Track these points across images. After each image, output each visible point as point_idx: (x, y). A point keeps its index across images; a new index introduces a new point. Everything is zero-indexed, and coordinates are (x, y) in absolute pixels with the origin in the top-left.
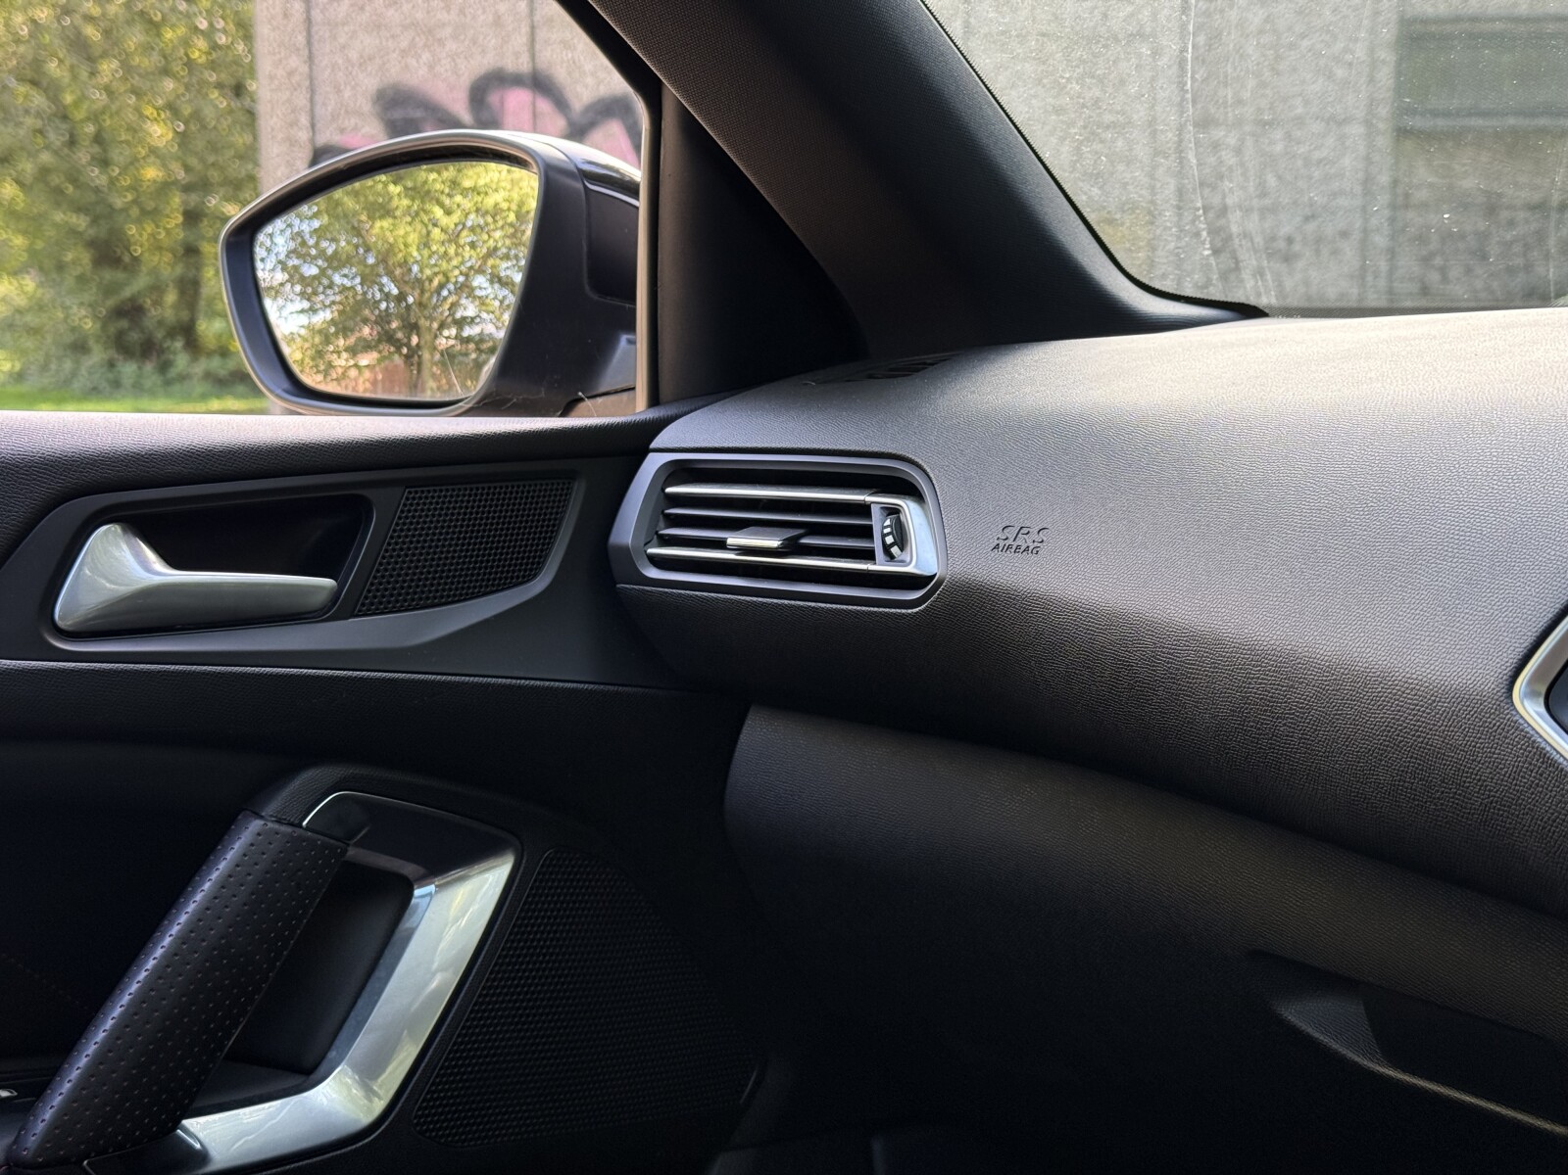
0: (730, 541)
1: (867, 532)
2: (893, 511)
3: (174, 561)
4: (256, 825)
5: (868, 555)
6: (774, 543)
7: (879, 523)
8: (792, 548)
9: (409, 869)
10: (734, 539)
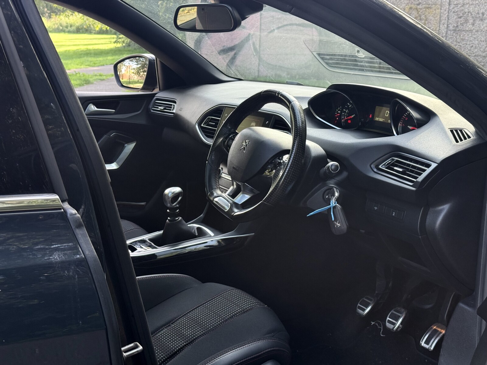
0: (159, 108)
1: (171, 107)
2: (174, 105)
3: (97, 108)
4: (105, 136)
5: (170, 110)
6: (162, 108)
7: (173, 107)
8: (165, 109)
9: (124, 143)
10: (160, 108)
